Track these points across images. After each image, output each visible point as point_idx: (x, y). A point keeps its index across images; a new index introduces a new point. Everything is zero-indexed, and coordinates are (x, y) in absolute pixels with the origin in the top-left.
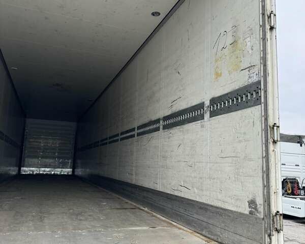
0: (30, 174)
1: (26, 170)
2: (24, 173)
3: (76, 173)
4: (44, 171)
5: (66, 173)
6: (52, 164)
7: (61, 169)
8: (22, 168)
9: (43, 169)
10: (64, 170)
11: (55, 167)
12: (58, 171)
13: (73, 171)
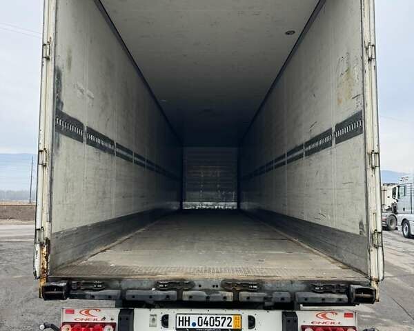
0: (192, 209)
1: (188, 205)
2: (186, 208)
3: (242, 208)
4: (207, 205)
5: (230, 208)
6: (215, 198)
7: (224, 203)
8: (184, 203)
9: (205, 203)
10: (227, 203)
11: (219, 201)
12: (221, 205)
13: (238, 206)
